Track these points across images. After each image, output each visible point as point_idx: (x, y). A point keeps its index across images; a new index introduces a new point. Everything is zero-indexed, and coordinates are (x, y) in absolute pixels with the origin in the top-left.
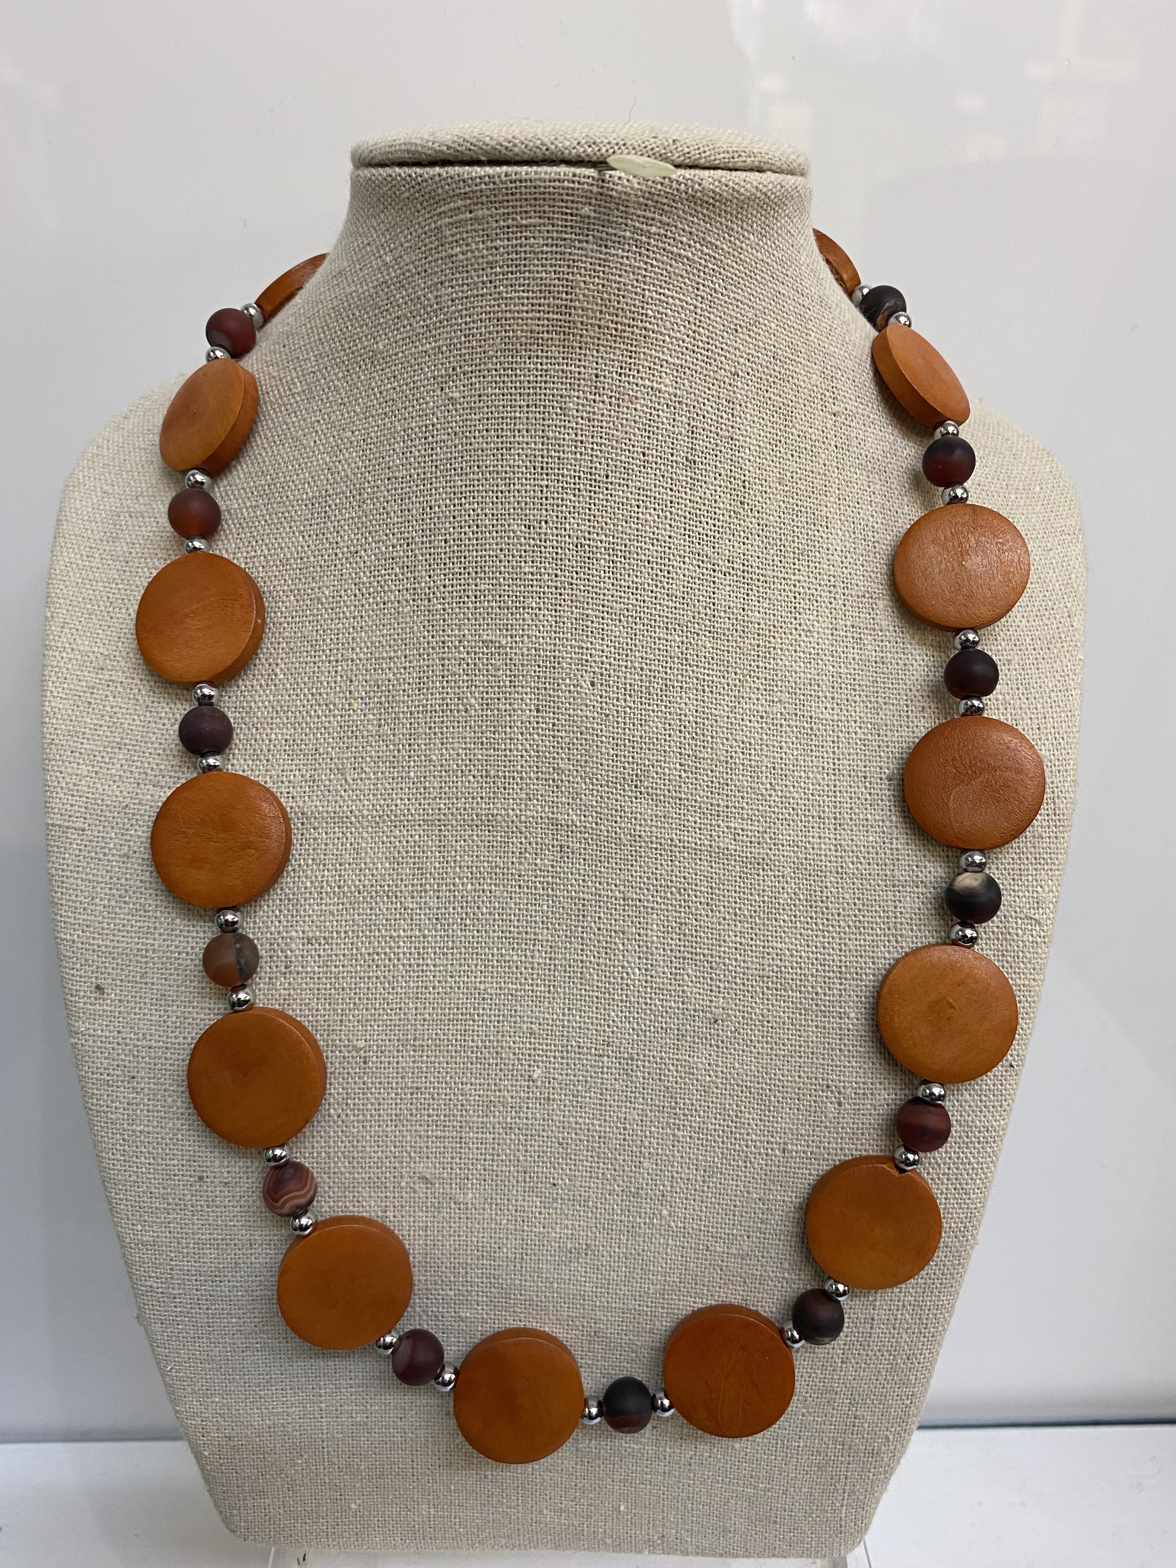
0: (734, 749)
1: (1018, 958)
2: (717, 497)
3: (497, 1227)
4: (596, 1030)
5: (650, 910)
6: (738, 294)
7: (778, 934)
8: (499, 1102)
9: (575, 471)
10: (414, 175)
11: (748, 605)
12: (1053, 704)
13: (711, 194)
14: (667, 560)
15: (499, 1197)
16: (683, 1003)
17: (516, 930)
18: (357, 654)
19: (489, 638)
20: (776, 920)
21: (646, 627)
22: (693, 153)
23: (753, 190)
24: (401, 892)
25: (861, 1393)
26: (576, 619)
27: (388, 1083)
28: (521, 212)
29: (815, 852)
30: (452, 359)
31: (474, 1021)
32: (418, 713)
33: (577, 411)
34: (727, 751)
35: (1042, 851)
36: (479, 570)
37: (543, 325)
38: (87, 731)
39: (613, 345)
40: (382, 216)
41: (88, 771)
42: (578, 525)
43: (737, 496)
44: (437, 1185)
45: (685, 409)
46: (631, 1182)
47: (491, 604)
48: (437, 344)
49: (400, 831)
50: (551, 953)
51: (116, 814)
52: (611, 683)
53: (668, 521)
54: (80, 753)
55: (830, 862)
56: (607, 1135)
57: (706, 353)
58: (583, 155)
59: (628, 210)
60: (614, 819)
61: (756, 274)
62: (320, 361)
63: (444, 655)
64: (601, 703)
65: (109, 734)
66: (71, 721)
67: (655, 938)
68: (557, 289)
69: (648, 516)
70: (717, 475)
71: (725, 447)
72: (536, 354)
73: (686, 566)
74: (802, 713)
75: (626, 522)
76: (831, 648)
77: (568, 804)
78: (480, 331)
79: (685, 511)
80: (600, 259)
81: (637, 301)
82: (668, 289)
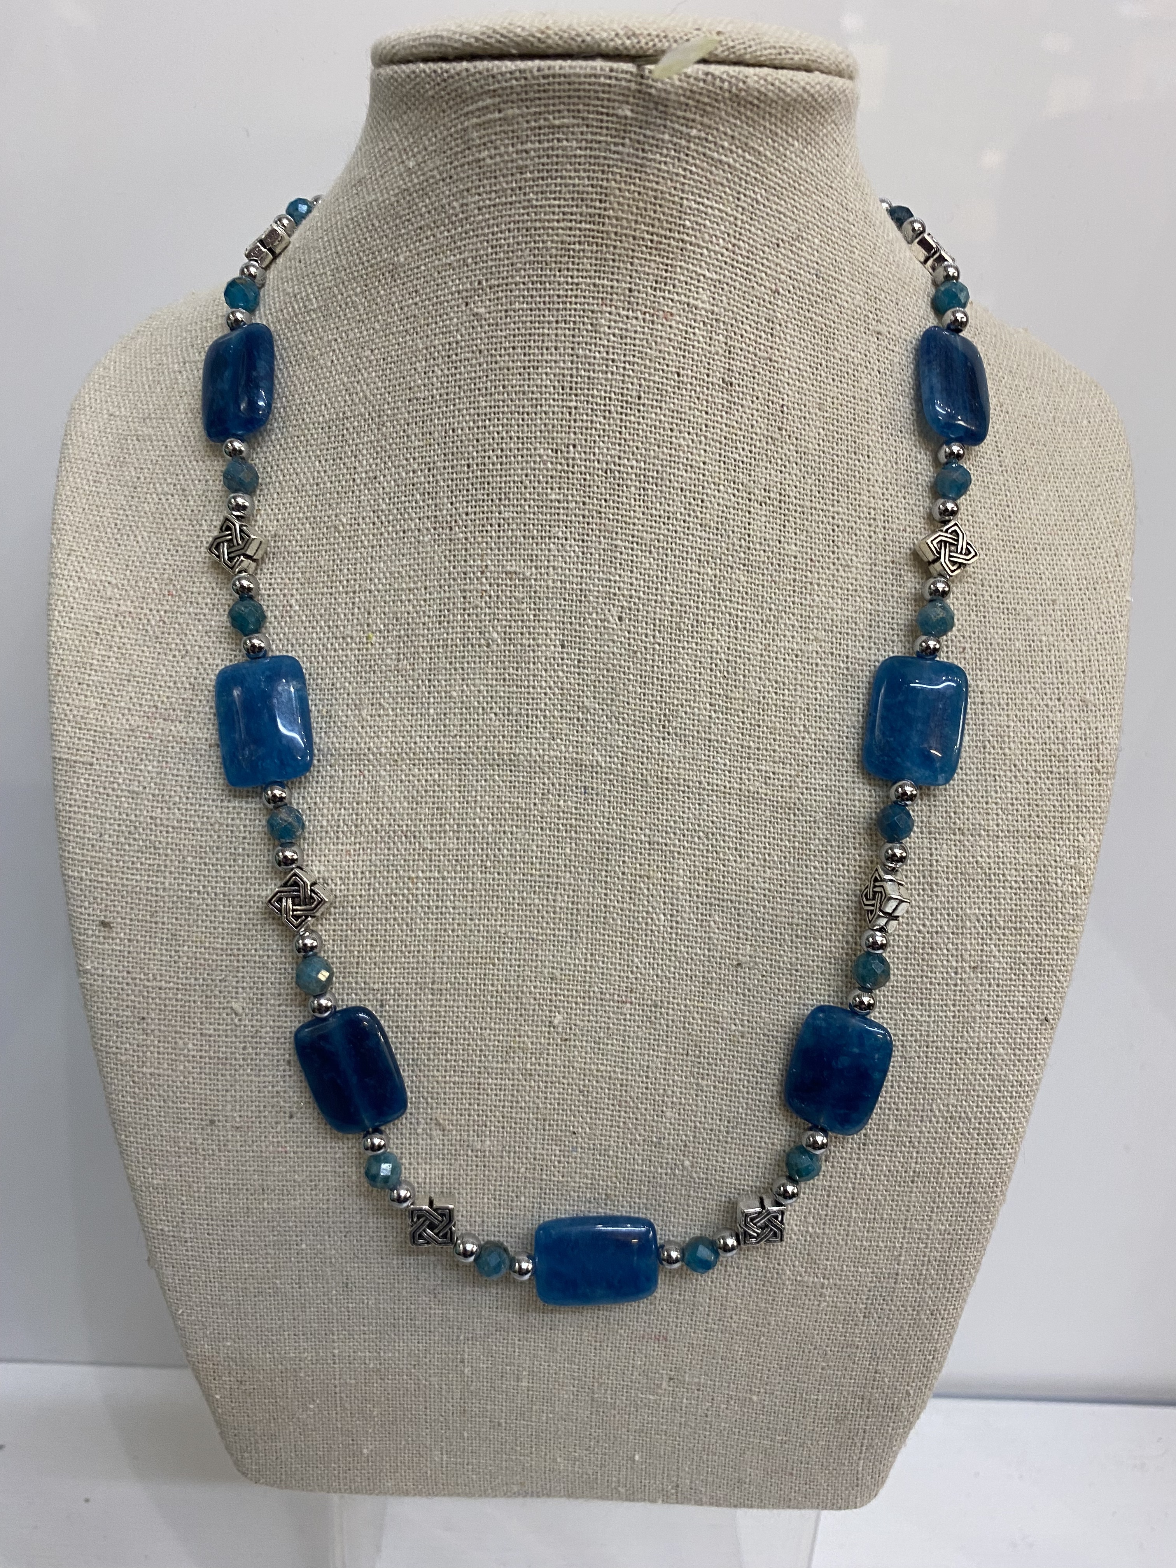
0: (767, 689)
1: (1057, 908)
2: (754, 422)
3: (516, 1175)
4: (619, 976)
5: (676, 854)
6: (781, 206)
7: (808, 881)
8: (519, 1047)
9: (605, 392)
10: (439, 71)
11: (784, 537)
12: (1099, 646)
13: (756, 94)
14: (701, 488)
15: (517, 1144)
16: (709, 950)
17: (538, 873)
18: (375, 585)
19: (513, 569)
20: (806, 867)
21: (677, 560)
22: (738, 47)
23: (800, 91)
24: (420, 832)
25: (883, 1347)
26: (604, 550)
27: (405, 1027)
28: (554, 112)
29: (849, 797)
30: (478, 272)
31: (494, 965)
32: (438, 647)
33: (609, 327)
34: (759, 691)
35: (1084, 798)
36: (503, 496)
37: (574, 236)
38: (95, 662)
39: (648, 257)
40: (405, 117)
41: (96, 704)
42: (608, 449)
43: (775, 421)
44: (454, 1132)
45: (722, 327)
46: (652, 1132)
47: (515, 533)
48: (462, 256)
49: (419, 769)
50: (573, 897)
51: (125, 749)
52: (640, 617)
53: (703, 446)
54: (88, 685)
56: (629, 1083)
57: (746, 268)
58: (621, 48)
59: (667, 109)
60: (640, 760)
61: (800, 185)
62: (337, 275)
63: (466, 587)
64: (629, 639)
65: (117, 665)
66: (78, 652)
67: (681, 884)
68: (590, 196)
69: (682, 440)
70: (755, 398)
71: (763, 369)
72: (566, 266)
73: (721, 495)
74: (838, 652)
75: (659, 447)
76: (869, 585)
77: (593, 744)
78: (507, 241)
79: (720, 436)
80: (636, 164)
81: (674, 211)
82: (707, 199)
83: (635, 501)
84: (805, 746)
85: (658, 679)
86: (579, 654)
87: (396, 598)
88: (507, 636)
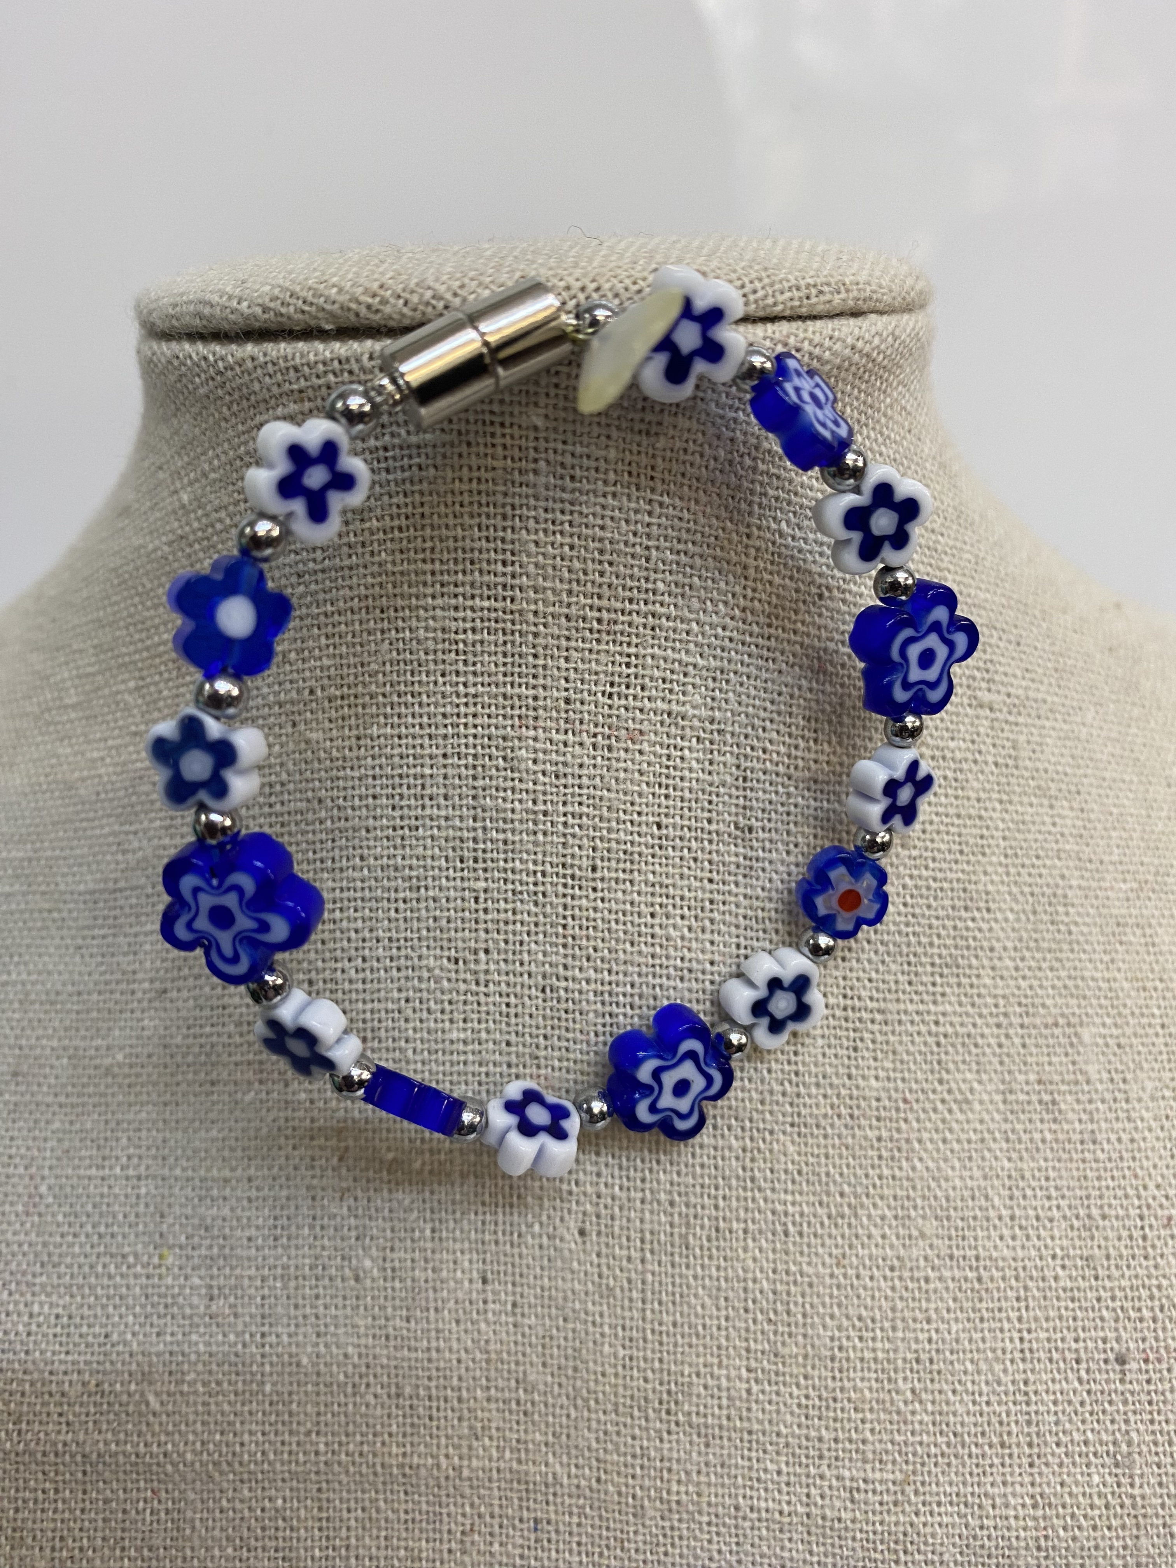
0: (844, 1333)
9: (535, 863)
10: (211, 358)
11: (857, 1067)
23: (847, 352)
29: (998, 1512)
30: (307, 674)
32: (275, 1279)
33: (535, 761)
37: (464, 620)
39: (595, 646)
40: (175, 422)
42: (545, 954)
45: (730, 740)
49: (250, 1489)
53: (708, 936)
55: (1025, 1529)
60: (630, 1471)
63: (315, 1182)
69: (671, 930)
70: (792, 846)
71: (803, 797)
72: (454, 668)
74: (962, 1252)
75: (632, 944)
76: (1004, 1126)
77: (546, 1444)
79: (737, 915)
80: (562, 501)
81: (636, 569)
82: (694, 543)
83: (596, 1035)
84: (917, 1426)
85: (653, 1331)
86: (514, 1294)
87: (203, 1192)
88: (388, 1265)
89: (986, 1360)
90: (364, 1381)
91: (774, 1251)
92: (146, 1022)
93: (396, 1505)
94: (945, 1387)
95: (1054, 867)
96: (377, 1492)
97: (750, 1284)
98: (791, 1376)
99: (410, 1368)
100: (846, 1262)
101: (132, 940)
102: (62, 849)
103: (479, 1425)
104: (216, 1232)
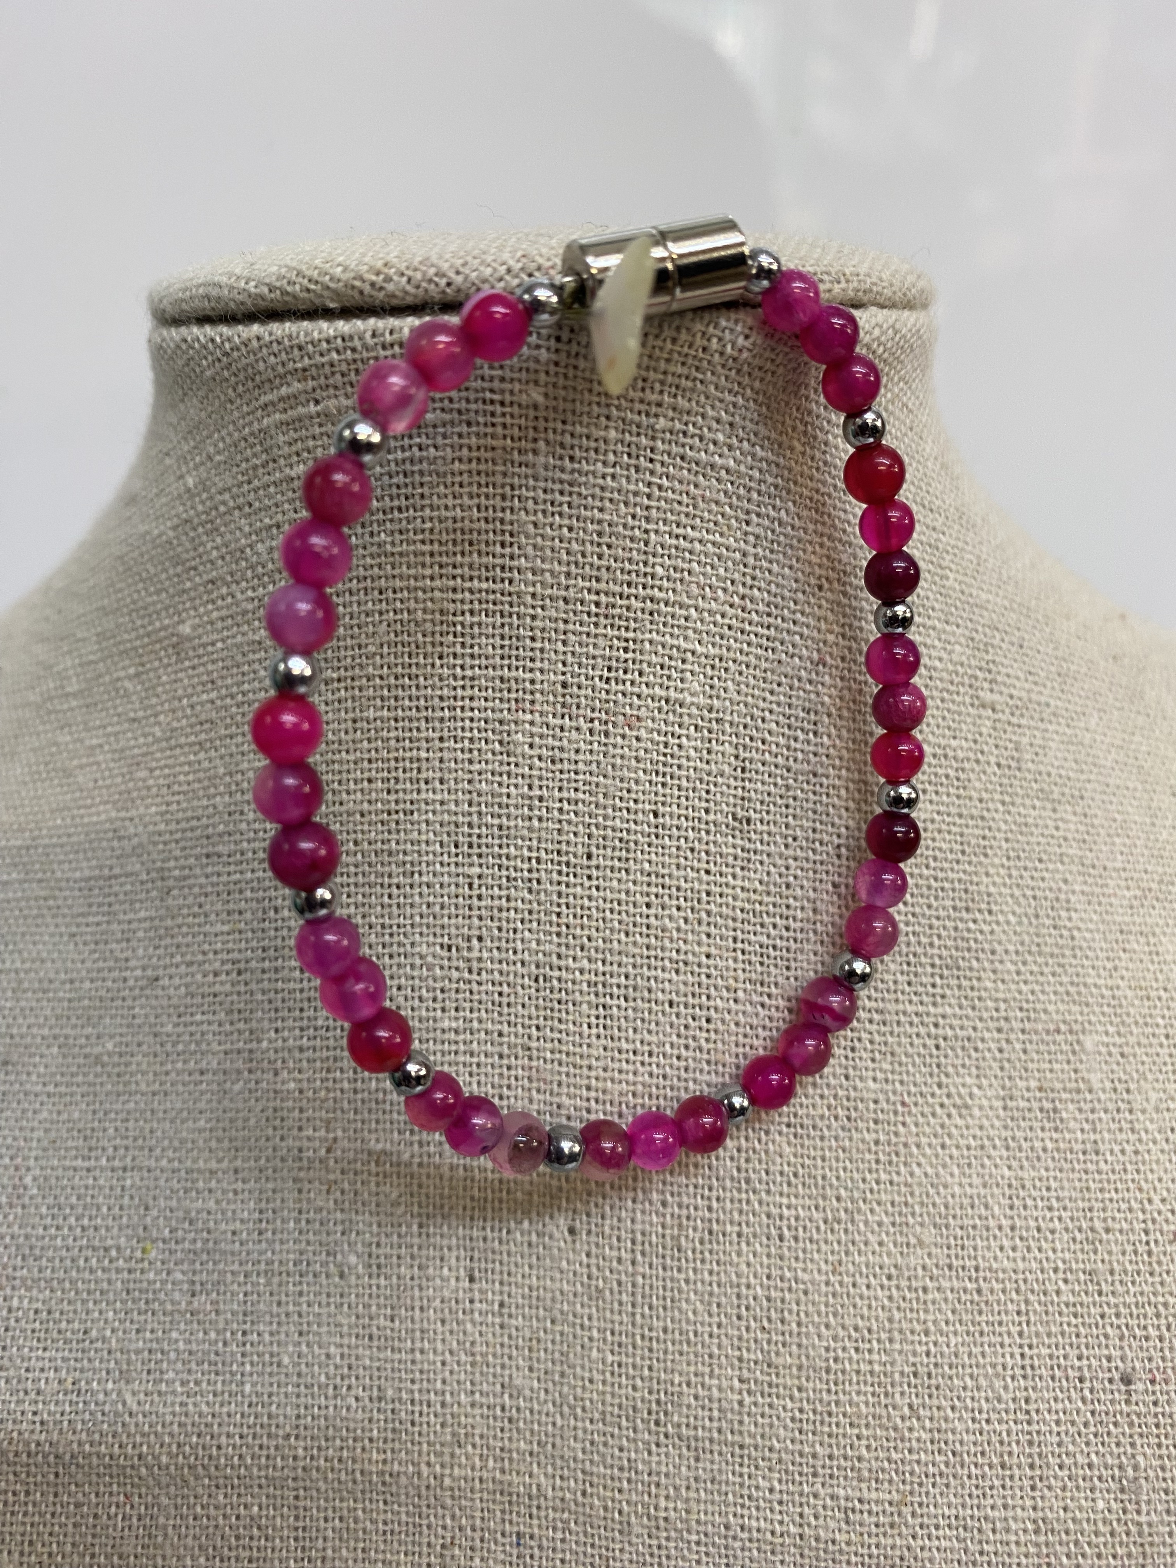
2: (791, 879)
9: (530, 849)
10: (219, 339)
11: (854, 1068)
14: (704, 998)
18: (157, 1158)
29: (998, 1537)
32: (258, 1274)
33: (531, 746)
37: (462, 602)
39: (593, 630)
40: (182, 408)
42: (539, 942)
43: (827, 872)
45: (729, 730)
49: (226, 1496)
53: (704, 928)
55: (1026, 1556)
60: (617, 1484)
63: (302, 1174)
68: (483, 537)
69: (667, 921)
70: (790, 840)
71: (802, 790)
72: (451, 650)
73: (740, 1007)
74: (961, 1263)
75: (627, 934)
76: (1004, 1134)
77: (531, 1454)
78: (349, 610)
79: (734, 908)
80: (561, 482)
81: (635, 553)
82: (693, 528)
83: (589, 1027)
84: (914, 1444)
85: (643, 1337)
86: (501, 1293)
87: (189, 1184)
88: (373, 1261)
89: (986, 1376)
90: (346, 1382)
91: (769, 1256)
92: (137, 1010)
93: (374, 1515)
94: (944, 1403)
95: (1058, 871)
96: (355, 1501)
97: (744, 1290)
98: (785, 1388)
99: (393, 1370)
100: (843, 1269)
101: (126, 927)
102: (59, 837)
103: (463, 1431)
104: (200, 1225)
